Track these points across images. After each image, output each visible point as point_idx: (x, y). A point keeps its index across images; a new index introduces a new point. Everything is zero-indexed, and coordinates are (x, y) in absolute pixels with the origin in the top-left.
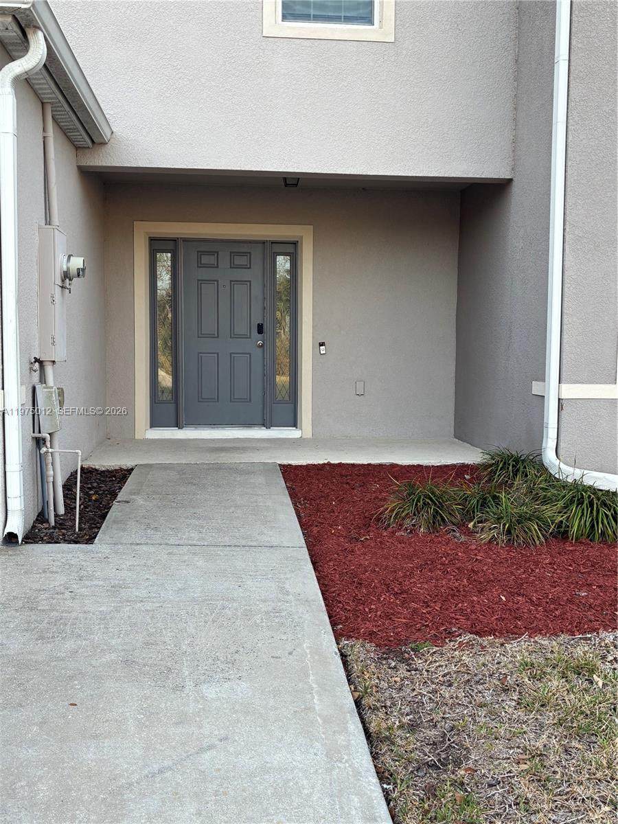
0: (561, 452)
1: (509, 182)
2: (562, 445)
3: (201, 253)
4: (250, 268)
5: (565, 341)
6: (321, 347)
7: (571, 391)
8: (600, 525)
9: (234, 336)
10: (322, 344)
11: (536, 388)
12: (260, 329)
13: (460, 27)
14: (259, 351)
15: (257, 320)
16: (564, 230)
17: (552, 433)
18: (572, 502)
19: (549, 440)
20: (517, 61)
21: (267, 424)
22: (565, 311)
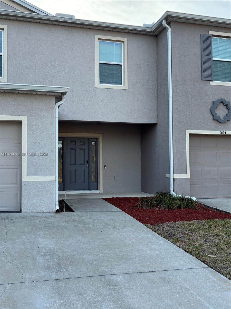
0: (175, 191)
1: (156, 124)
2: (175, 189)
3: (71, 141)
4: (84, 145)
5: (174, 164)
6: (105, 167)
7: (176, 176)
8: (188, 205)
9: (80, 164)
10: (105, 166)
11: (167, 176)
12: (87, 162)
13: (143, 86)
14: (87, 168)
15: (86, 159)
16: (173, 137)
17: (172, 187)
18: (181, 200)
19: (172, 188)
20: (157, 95)
21: (89, 189)
22: (174, 157)
